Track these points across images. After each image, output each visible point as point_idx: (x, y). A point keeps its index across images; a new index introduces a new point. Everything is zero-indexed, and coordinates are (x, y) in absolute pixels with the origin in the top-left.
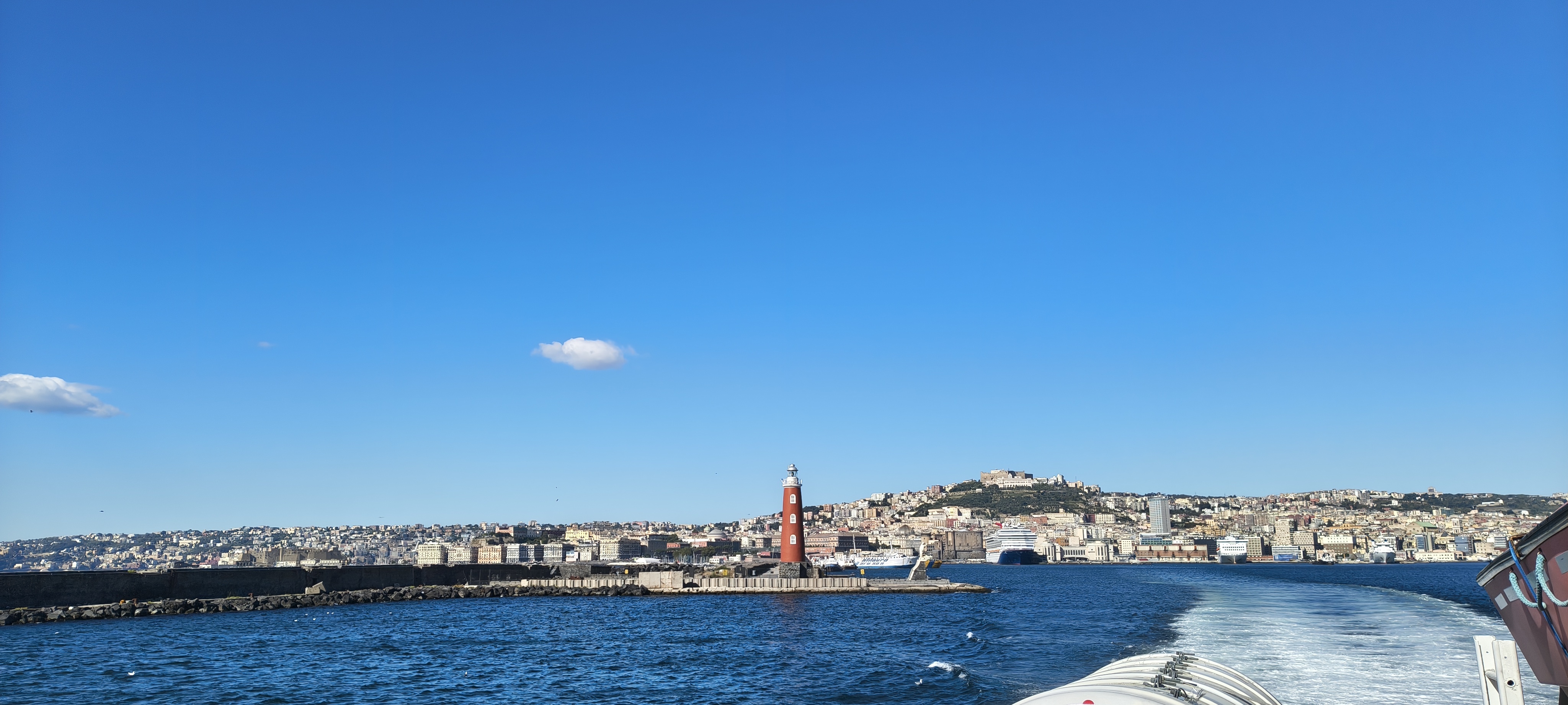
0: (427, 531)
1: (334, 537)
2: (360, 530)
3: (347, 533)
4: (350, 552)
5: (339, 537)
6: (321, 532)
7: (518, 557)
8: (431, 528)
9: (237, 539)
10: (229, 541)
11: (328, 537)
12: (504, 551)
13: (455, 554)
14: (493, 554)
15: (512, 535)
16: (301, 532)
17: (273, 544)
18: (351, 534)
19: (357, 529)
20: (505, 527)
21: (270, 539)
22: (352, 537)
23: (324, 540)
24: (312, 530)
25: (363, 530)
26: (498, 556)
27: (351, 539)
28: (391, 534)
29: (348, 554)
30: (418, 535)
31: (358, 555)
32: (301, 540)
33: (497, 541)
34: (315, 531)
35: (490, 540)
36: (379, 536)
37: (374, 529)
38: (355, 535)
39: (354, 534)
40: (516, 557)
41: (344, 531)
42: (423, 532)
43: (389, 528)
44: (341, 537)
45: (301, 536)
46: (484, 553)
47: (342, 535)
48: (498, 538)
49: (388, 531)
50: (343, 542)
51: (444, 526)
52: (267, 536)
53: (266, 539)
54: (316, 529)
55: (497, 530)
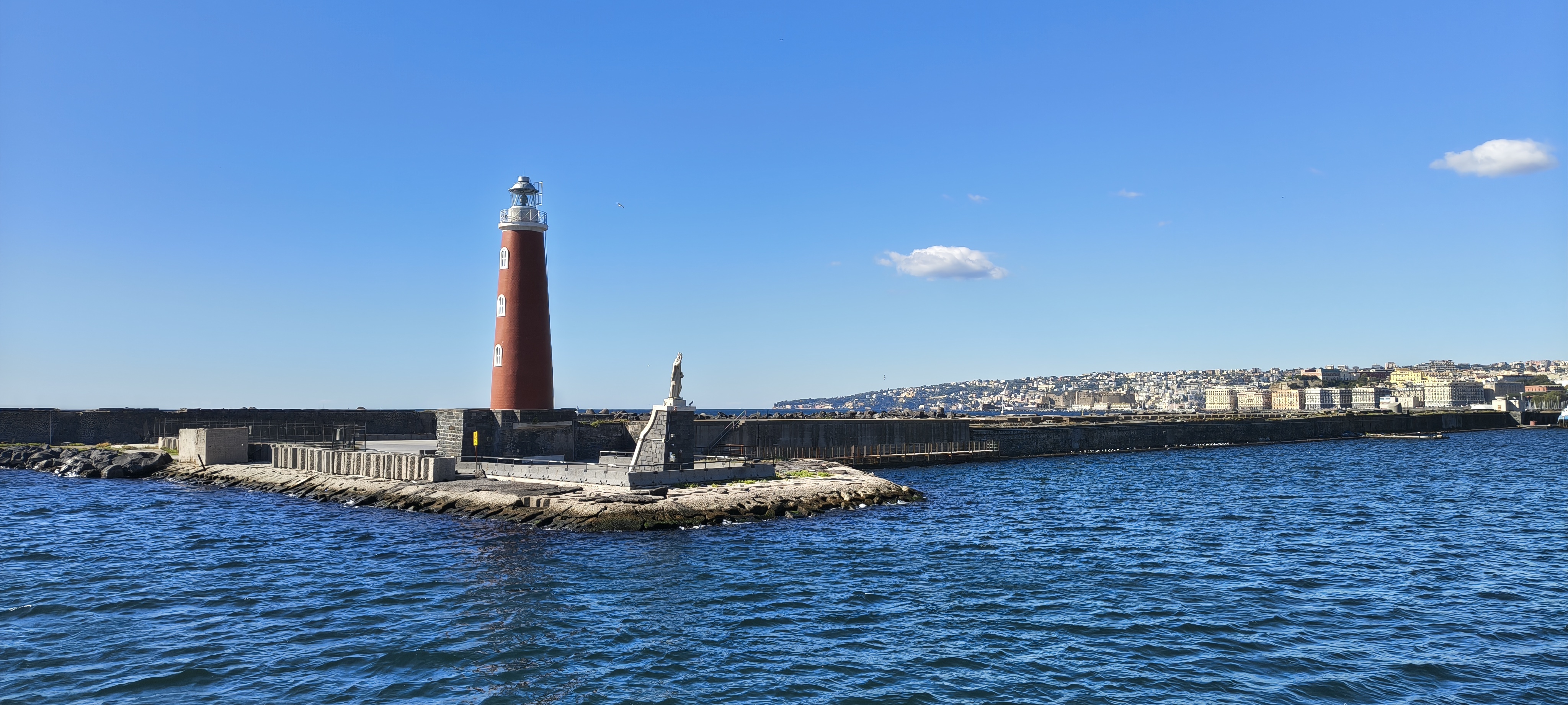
0: (1265, 375)
1: (1171, 382)
2: (1196, 374)
3: (1183, 378)
4: (1184, 396)
5: (1175, 382)
6: (1159, 377)
7: (1320, 403)
8: (1270, 372)
9: (1086, 384)
10: (1079, 386)
11: (1165, 382)
12: (1302, 397)
13: (1246, 399)
14: (1289, 399)
15: (1320, 377)
16: (1141, 377)
17: (1115, 388)
18: (1187, 379)
19: (1193, 374)
20: (1313, 370)
21: (1113, 384)
22: (1188, 381)
23: (1161, 385)
24: (1151, 375)
25: (1199, 374)
26: (1295, 401)
27: (1186, 384)
28: (1225, 378)
29: (1182, 398)
30: (1254, 380)
31: (1191, 399)
32: (1140, 385)
33: (1301, 385)
34: (1153, 376)
35: (1293, 384)
36: (1214, 380)
37: (1210, 373)
38: (1191, 380)
39: (1190, 378)
40: (1317, 403)
41: (1181, 376)
42: (1261, 376)
43: (1225, 373)
44: (1177, 382)
45: (1141, 381)
46: (1278, 399)
47: (1178, 380)
48: (1303, 382)
49: (1224, 375)
50: (1178, 386)
51: (1284, 370)
52: (1111, 381)
53: (1110, 383)
54: (1154, 373)
55: (1303, 373)
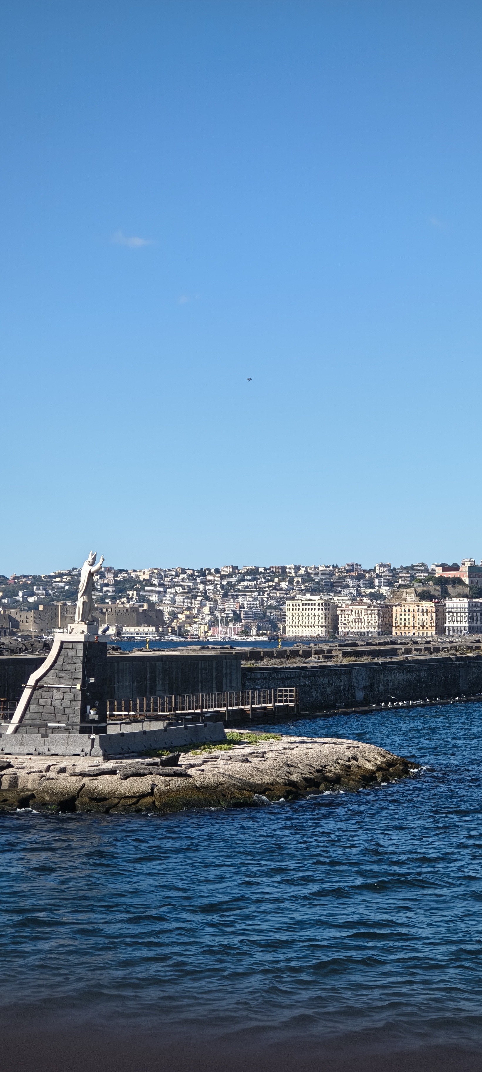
0: (367, 575)
1: (211, 587)
2: (254, 573)
3: (233, 580)
4: (234, 612)
5: (218, 587)
6: (192, 577)
7: (467, 624)
8: (374, 570)
9: (61, 590)
10: (47, 594)
11: (201, 587)
12: (440, 614)
13: (351, 618)
14: (419, 617)
15: (467, 581)
16: (160, 577)
17: (114, 598)
18: (239, 581)
19: (250, 572)
20: (456, 568)
21: (111, 590)
22: (240, 586)
23: (195, 592)
24: (177, 575)
25: (260, 573)
26: (429, 621)
27: (239, 591)
28: (304, 581)
29: (231, 616)
30: (351, 583)
31: (247, 618)
32: (159, 592)
33: (436, 594)
34: (182, 576)
35: (424, 592)
36: (284, 585)
37: (278, 571)
38: (246, 584)
39: (243, 580)
40: (463, 624)
41: (229, 576)
42: (360, 577)
43: (302, 571)
44: (222, 587)
45: (160, 584)
46: (403, 617)
47: (224, 583)
48: (439, 588)
49: (301, 576)
50: (225, 595)
51: (398, 567)
52: (107, 585)
53: (105, 589)
54: (184, 571)
55: (439, 572)
